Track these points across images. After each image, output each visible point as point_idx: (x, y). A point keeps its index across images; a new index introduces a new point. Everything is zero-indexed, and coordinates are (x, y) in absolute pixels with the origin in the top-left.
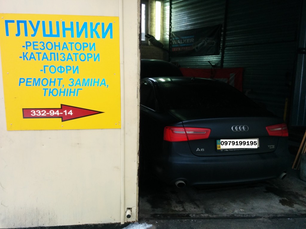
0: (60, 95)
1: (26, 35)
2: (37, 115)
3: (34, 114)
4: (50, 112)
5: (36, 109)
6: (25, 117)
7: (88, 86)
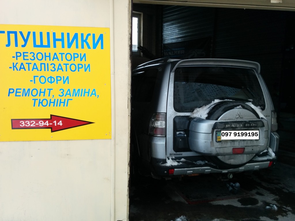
0: (50, 106)
1: (16, 45)
2: (26, 125)
3: (23, 125)
4: (40, 122)
5: (24, 120)
6: (13, 127)
7: (78, 96)
